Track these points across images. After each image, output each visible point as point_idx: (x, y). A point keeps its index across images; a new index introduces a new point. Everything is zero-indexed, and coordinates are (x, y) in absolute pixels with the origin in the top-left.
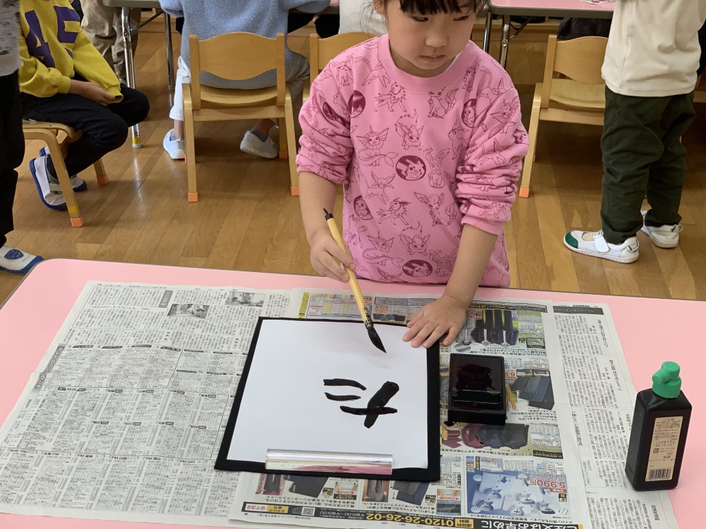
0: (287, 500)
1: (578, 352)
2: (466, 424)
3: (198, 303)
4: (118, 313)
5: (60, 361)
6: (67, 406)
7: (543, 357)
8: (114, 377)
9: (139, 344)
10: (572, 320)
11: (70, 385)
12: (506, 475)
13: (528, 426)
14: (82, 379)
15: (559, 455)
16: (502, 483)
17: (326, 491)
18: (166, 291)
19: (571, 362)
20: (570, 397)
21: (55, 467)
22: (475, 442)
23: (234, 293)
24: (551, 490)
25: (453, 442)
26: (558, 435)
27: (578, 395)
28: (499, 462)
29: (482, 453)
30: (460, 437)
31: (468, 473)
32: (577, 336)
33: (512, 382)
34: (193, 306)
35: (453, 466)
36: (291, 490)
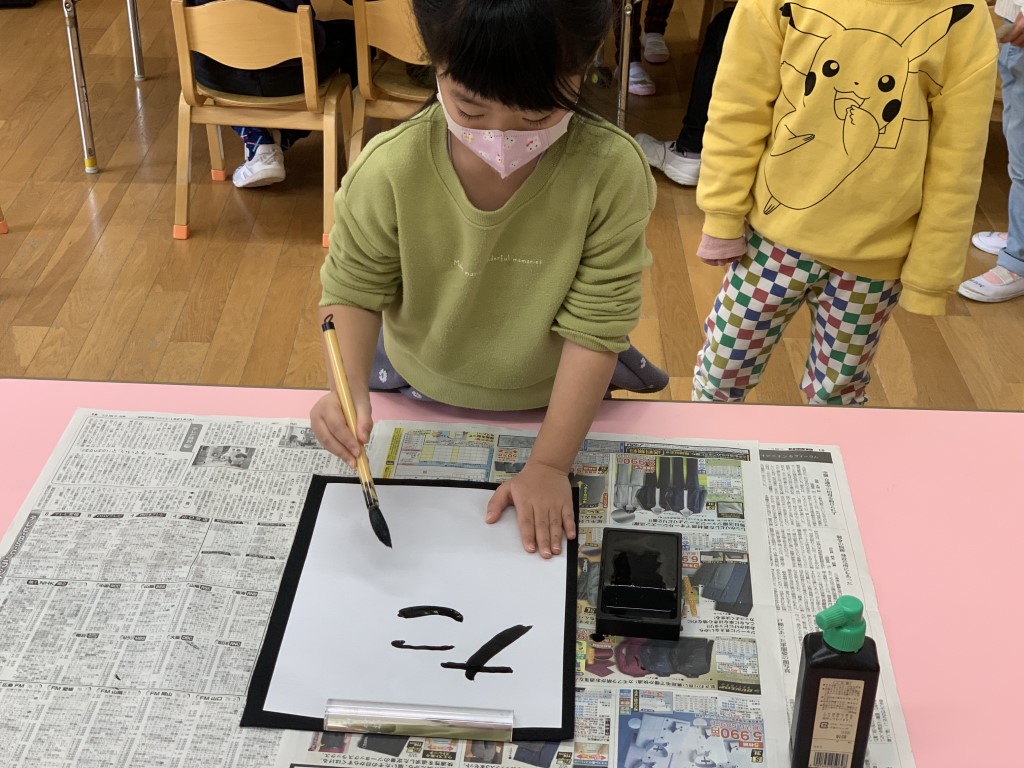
0: (353, 760)
1: (792, 524)
2: (622, 638)
3: (238, 445)
4: (119, 461)
5: (31, 536)
6: (39, 610)
7: (741, 532)
8: (108, 565)
9: (148, 512)
10: (786, 471)
11: (44, 577)
12: (677, 719)
13: (712, 642)
14: (62, 568)
15: (756, 689)
16: (670, 732)
17: (412, 746)
18: (192, 426)
19: (781, 538)
20: (776, 596)
21: (18, 706)
22: (634, 666)
23: (292, 428)
24: (741, 745)
25: (600, 667)
26: (755, 656)
27: (787, 592)
28: (667, 697)
29: (642, 684)
30: (612, 659)
31: (621, 717)
32: (792, 496)
33: (692, 571)
34: (230, 450)
35: (600, 705)
36: (360, 745)
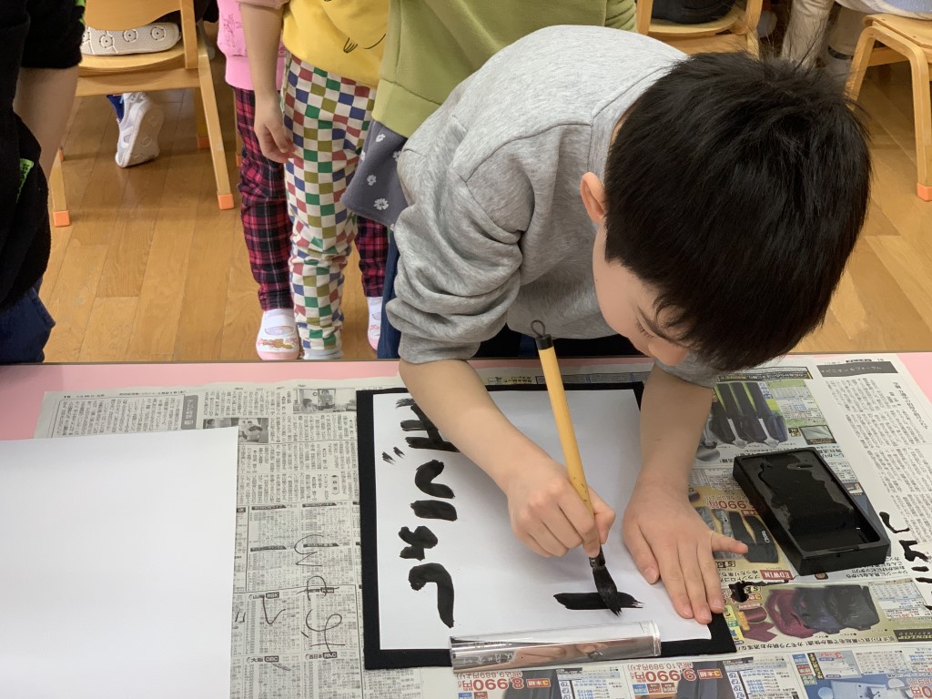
1: (888, 444)
3: (247, 416)
7: (841, 459)
10: (855, 387)
12: (870, 683)
13: (866, 589)
18: (186, 398)
19: (885, 462)
22: (795, 625)
23: (302, 391)
25: (758, 631)
26: (921, 597)
28: (849, 659)
29: (814, 646)
30: (768, 620)
31: (806, 687)
32: (874, 413)
35: (778, 677)
